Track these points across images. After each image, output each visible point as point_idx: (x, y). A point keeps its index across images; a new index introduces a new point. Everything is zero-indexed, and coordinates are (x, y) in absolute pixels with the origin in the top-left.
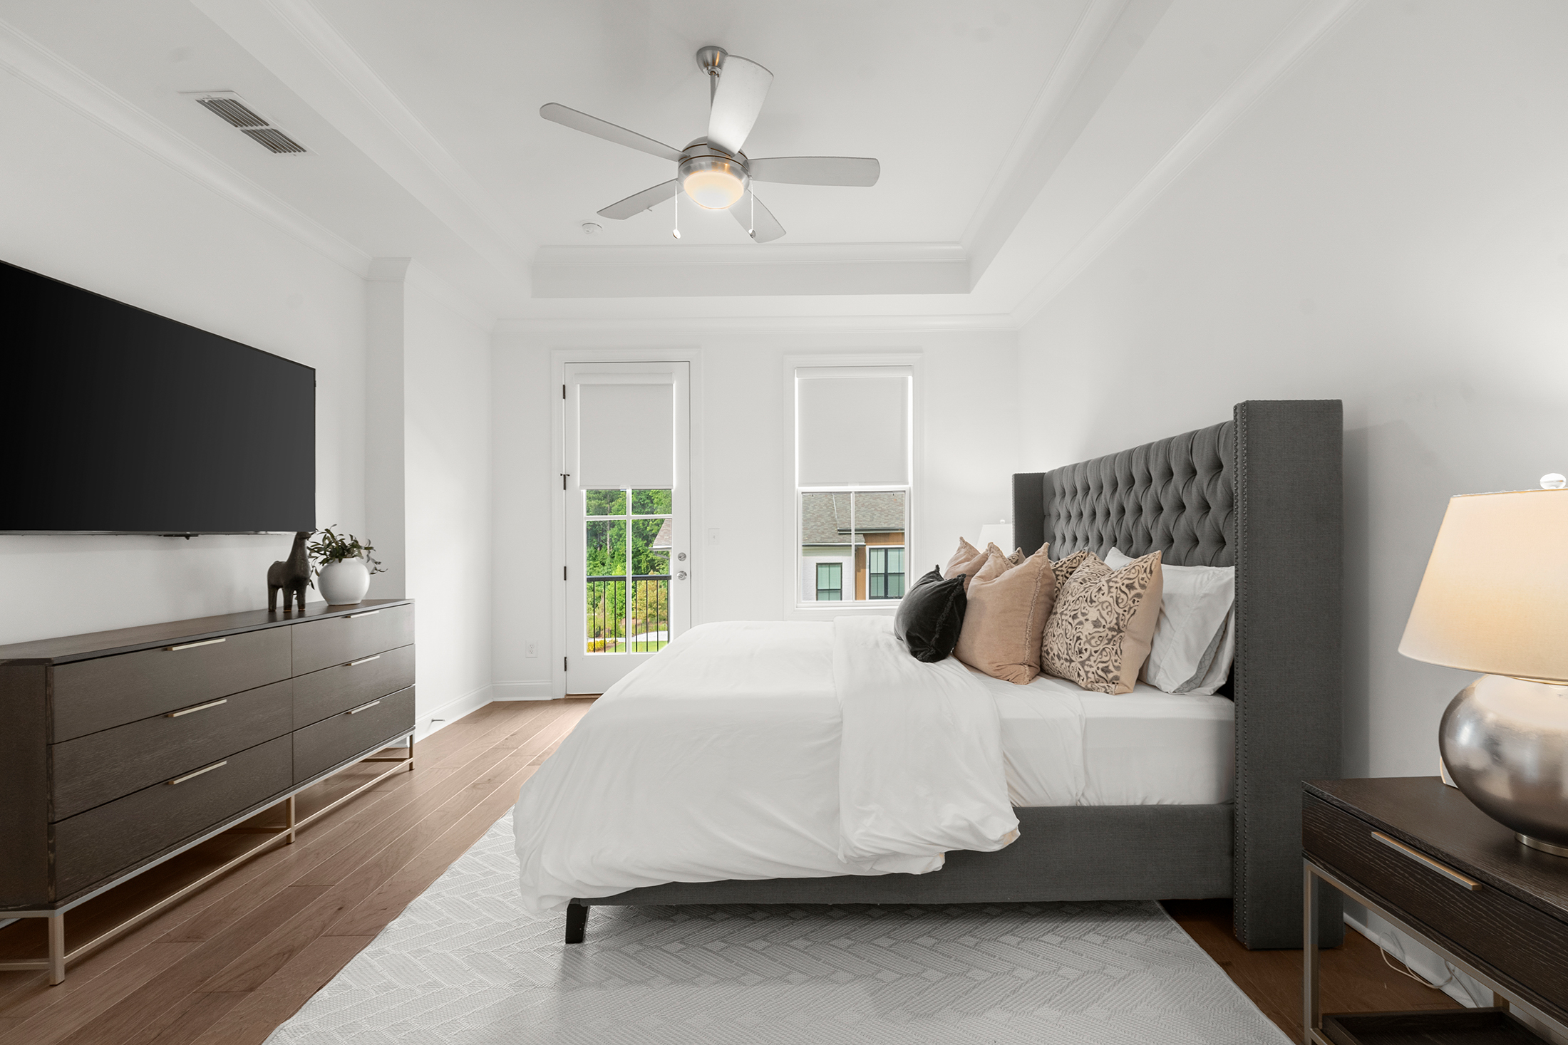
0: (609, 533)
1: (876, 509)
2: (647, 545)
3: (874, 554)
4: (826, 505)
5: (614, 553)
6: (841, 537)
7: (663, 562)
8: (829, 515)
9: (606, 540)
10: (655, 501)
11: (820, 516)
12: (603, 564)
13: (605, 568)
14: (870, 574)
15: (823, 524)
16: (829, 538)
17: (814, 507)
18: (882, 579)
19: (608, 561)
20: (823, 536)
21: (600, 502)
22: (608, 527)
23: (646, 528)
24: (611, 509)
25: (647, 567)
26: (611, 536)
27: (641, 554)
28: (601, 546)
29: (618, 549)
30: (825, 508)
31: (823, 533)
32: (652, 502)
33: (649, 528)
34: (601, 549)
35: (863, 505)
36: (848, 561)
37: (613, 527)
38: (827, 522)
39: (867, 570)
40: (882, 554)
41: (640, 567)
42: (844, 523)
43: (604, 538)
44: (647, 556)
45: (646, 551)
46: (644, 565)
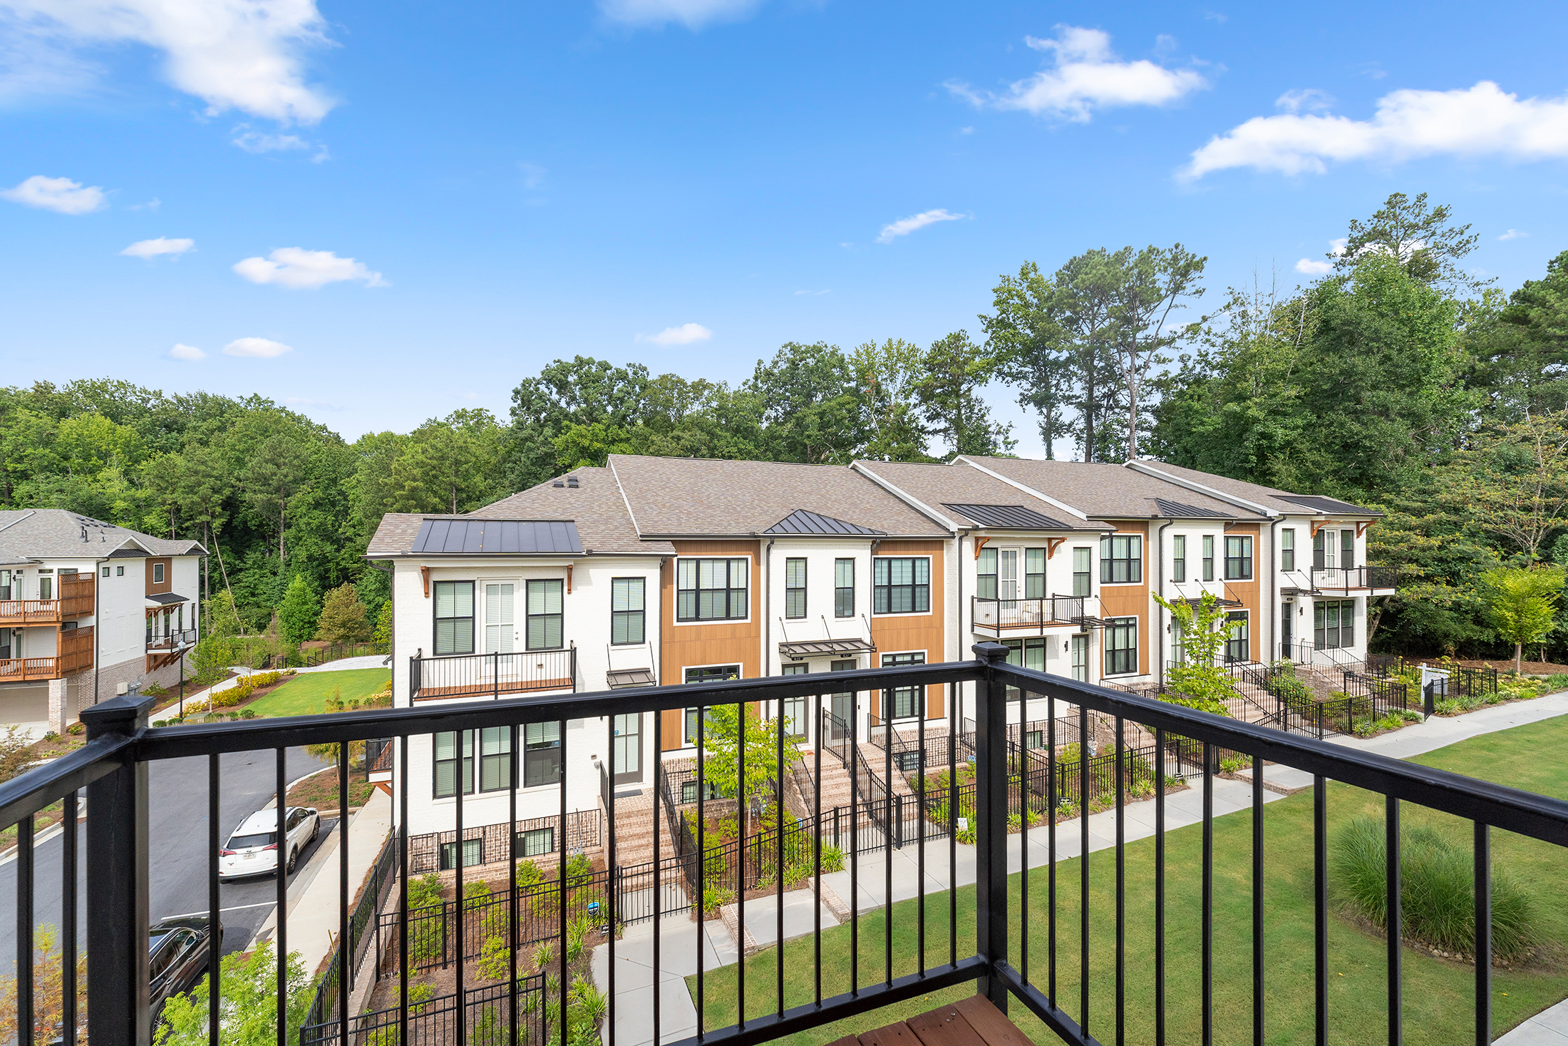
0: (283, 535)
1: (681, 512)
2: (338, 550)
3: (683, 566)
4: (614, 504)
5: (290, 560)
6: (645, 544)
7: (360, 571)
8: (622, 517)
9: (278, 543)
10: (351, 497)
11: (610, 517)
12: (275, 574)
13: (277, 578)
14: (678, 590)
15: (616, 528)
16: (629, 545)
17: (599, 506)
18: (692, 597)
19: (281, 570)
20: (621, 543)
21: (269, 496)
22: (282, 528)
23: (337, 530)
24: (286, 506)
25: (337, 577)
26: (286, 539)
27: (329, 562)
28: (271, 551)
29: (296, 555)
30: (614, 507)
31: (619, 539)
32: (345, 499)
33: (341, 530)
34: (270, 555)
35: (664, 506)
36: (652, 574)
37: (290, 527)
38: (622, 525)
39: (675, 586)
40: (692, 566)
41: (329, 577)
42: (646, 527)
43: (276, 541)
44: (338, 564)
45: (337, 558)
46: (333, 575)
